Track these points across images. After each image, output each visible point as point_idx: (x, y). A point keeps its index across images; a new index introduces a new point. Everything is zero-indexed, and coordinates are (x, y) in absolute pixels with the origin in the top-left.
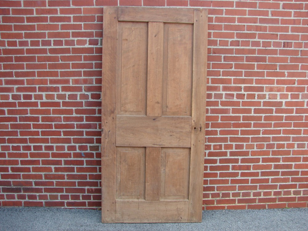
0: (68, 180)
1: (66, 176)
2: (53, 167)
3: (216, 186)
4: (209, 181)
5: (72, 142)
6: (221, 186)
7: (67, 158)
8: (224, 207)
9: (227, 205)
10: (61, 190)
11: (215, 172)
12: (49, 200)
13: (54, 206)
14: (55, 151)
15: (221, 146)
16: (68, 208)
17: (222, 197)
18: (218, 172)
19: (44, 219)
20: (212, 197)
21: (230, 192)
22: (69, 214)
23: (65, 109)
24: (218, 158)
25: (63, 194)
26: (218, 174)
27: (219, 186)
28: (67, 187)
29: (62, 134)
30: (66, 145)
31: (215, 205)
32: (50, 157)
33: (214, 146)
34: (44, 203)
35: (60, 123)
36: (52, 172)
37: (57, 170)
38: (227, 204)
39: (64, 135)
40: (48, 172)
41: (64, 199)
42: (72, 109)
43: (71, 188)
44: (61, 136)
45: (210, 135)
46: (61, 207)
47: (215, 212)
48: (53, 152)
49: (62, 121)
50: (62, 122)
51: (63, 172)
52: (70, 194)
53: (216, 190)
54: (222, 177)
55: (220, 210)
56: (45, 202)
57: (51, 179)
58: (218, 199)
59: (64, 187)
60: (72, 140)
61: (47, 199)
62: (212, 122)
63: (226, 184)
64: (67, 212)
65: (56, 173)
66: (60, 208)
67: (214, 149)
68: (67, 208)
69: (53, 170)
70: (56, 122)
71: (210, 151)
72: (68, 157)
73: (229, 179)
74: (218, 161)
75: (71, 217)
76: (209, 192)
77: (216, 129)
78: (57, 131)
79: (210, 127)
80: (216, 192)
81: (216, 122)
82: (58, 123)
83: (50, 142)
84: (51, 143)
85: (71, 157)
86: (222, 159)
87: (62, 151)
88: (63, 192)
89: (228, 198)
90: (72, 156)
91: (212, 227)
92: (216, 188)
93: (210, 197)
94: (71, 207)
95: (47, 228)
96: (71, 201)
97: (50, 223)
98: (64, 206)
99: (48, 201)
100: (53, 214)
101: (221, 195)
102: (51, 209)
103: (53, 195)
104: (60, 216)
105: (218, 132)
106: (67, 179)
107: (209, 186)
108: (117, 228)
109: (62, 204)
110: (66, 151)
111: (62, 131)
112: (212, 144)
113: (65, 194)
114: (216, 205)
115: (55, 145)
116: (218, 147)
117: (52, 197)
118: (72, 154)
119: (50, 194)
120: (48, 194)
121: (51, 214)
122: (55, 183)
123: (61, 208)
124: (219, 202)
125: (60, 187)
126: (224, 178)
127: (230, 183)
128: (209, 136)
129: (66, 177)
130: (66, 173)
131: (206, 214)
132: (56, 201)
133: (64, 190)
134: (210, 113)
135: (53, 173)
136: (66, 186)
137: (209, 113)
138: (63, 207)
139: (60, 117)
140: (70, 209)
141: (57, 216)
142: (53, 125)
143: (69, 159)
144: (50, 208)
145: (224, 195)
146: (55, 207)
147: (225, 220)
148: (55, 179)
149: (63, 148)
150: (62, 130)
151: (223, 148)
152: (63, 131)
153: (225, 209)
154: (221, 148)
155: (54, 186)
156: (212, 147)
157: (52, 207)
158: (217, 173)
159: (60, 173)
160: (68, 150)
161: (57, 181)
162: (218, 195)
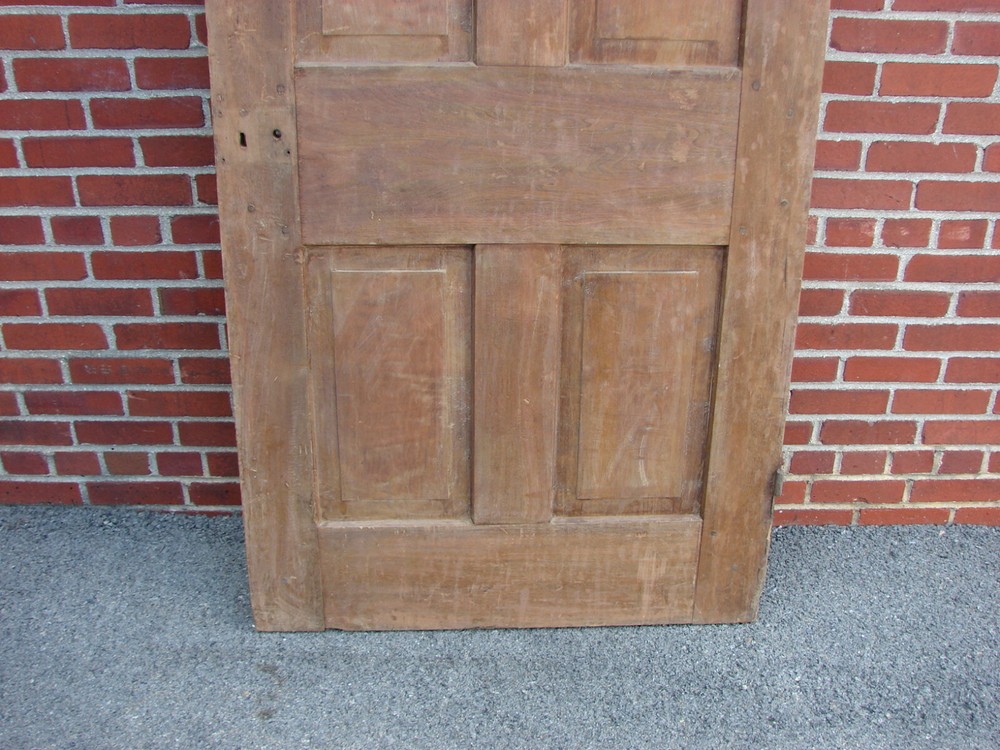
0: (189, 388)
1: (176, 366)
2: (107, 323)
3: (920, 419)
4: (891, 399)
5: (195, 198)
6: (945, 422)
7: (177, 277)
8: (944, 513)
9: (958, 506)
10: (162, 434)
11: (930, 355)
12: (106, 477)
13: (131, 504)
14: (109, 246)
15: (978, 228)
16: (201, 513)
17: (944, 470)
18: (944, 357)
19: (82, 582)
20: (895, 470)
21: (983, 448)
22: (205, 549)
23: (144, 16)
24: (953, 289)
25: (170, 449)
26: (943, 368)
27: (939, 422)
28: (186, 419)
29: (138, 153)
30: (165, 214)
31: (905, 503)
32: (87, 276)
33: (947, 225)
34: (83, 489)
35: (119, 95)
36: (107, 347)
37: (126, 336)
38: (959, 500)
39: (150, 163)
40: (84, 348)
41: (179, 474)
42: (183, 17)
43: (209, 424)
44: (131, 163)
45: (932, 171)
46: (166, 508)
47: (899, 536)
48: (99, 249)
49: (134, 85)
50: (129, 89)
51: (161, 347)
52: (203, 451)
53: (918, 438)
54: (958, 381)
55: (923, 529)
56: (90, 486)
57: (106, 381)
58: (924, 478)
59: (174, 420)
60: (194, 185)
61: (97, 472)
62: (956, 99)
63: (972, 413)
64: (194, 535)
65: (126, 354)
66: (162, 512)
67: (942, 245)
68: (193, 513)
69: (111, 338)
70: (99, 88)
71: (923, 252)
72: (181, 273)
73: (990, 391)
74: (953, 303)
75: (211, 567)
76: (885, 448)
77: (968, 139)
78: (111, 139)
79: (939, 126)
80: (917, 446)
81: (977, 100)
82: (111, 95)
83: (77, 197)
84: (84, 204)
85: (195, 276)
86: (975, 292)
87: (145, 243)
88: (169, 441)
89: (971, 477)
90: (201, 270)
91: (906, 636)
92: (919, 431)
93: (887, 468)
94: (212, 508)
95: (96, 639)
96: (210, 482)
97: (110, 608)
98: (181, 502)
99: (99, 480)
100: (125, 547)
101: (938, 461)
102: (119, 518)
103: (121, 453)
104: (163, 562)
105: (980, 154)
106: (184, 380)
107: (890, 422)
108: (440, 643)
109: (171, 494)
110: (167, 244)
111: (135, 142)
112: (938, 217)
113: (177, 447)
114: (909, 506)
115: (105, 214)
116: (964, 234)
117: (117, 463)
118: (199, 258)
119: (108, 449)
120: (100, 450)
121: (118, 545)
122: (125, 398)
123: (168, 512)
124: (922, 491)
125: (152, 419)
126: (964, 387)
127: (990, 408)
128: (927, 177)
129: (177, 372)
130: (176, 355)
131: (863, 553)
132: (140, 479)
133: (176, 430)
134: (953, 51)
135: (112, 351)
136: (183, 415)
137: (948, 50)
138: (174, 509)
139: (120, 64)
140: (210, 514)
141: (147, 559)
142: (82, 110)
143: (187, 284)
144: (114, 511)
145: (953, 462)
146: (140, 507)
147: (955, 589)
148: (122, 381)
149: (148, 230)
150: (135, 134)
151: (988, 241)
152: (142, 140)
153: (944, 524)
154: (976, 240)
155: (122, 414)
156: (934, 234)
157: (123, 508)
158: (937, 362)
159: (145, 353)
160: (178, 238)
161: (134, 393)
162: (924, 461)
